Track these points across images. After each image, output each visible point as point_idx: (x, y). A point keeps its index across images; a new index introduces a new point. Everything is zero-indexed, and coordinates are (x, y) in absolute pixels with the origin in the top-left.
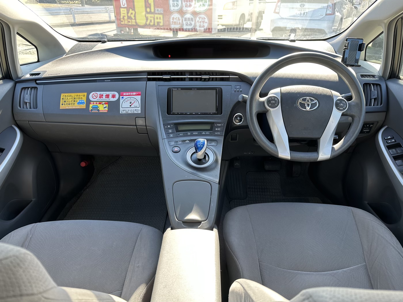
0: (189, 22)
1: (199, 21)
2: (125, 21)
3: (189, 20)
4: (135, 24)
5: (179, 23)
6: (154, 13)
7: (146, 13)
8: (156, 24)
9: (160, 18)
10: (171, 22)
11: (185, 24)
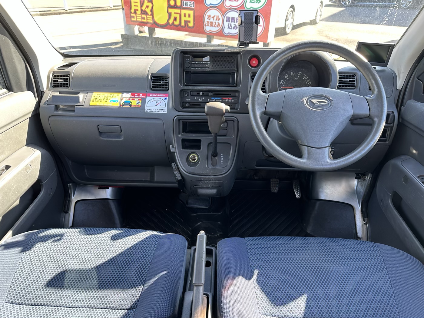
2: (137, 17)
3: (233, 21)
4: (151, 21)
5: (218, 25)
6: (180, 8)
7: (170, 6)
8: (183, 24)
9: (189, 16)
10: (206, 23)
11: (226, 26)
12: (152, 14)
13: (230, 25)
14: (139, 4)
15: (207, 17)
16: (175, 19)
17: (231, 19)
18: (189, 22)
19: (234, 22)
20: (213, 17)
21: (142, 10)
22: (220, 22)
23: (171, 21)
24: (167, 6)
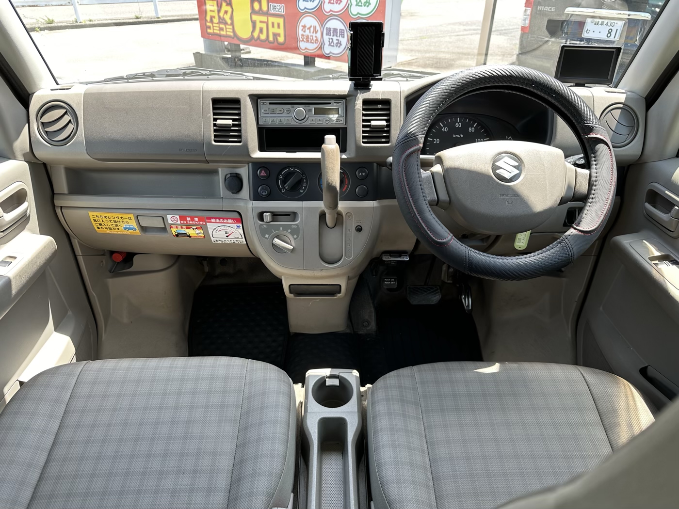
3: (335, 33)
4: (232, 34)
5: (316, 40)
6: (267, 14)
8: (271, 38)
9: (279, 26)
10: (300, 36)
11: (327, 43)
12: (232, 24)
13: (331, 40)
14: (215, 8)
15: (301, 28)
16: (261, 30)
17: (332, 32)
18: (279, 35)
19: (337, 36)
20: (309, 28)
21: (219, 17)
22: (319, 35)
23: (256, 34)
24: (250, 11)
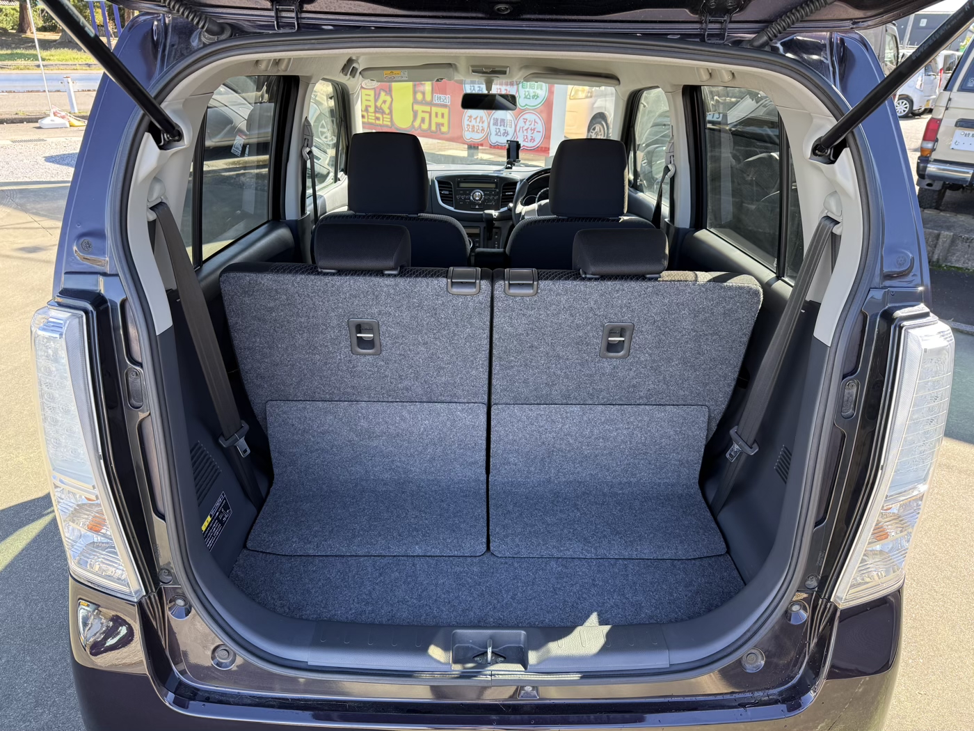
0: (502, 128)
1: (524, 129)
2: (370, 117)
3: (502, 124)
4: (389, 124)
5: (482, 130)
6: (431, 104)
7: (415, 101)
8: (433, 128)
9: (443, 115)
10: (466, 126)
11: (493, 133)
12: (391, 113)
13: (498, 130)
14: (372, 98)
15: (467, 118)
16: (423, 120)
17: (499, 122)
18: (443, 125)
19: (504, 126)
20: (476, 119)
21: (376, 107)
22: (485, 125)
23: (417, 124)
24: (411, 100)
